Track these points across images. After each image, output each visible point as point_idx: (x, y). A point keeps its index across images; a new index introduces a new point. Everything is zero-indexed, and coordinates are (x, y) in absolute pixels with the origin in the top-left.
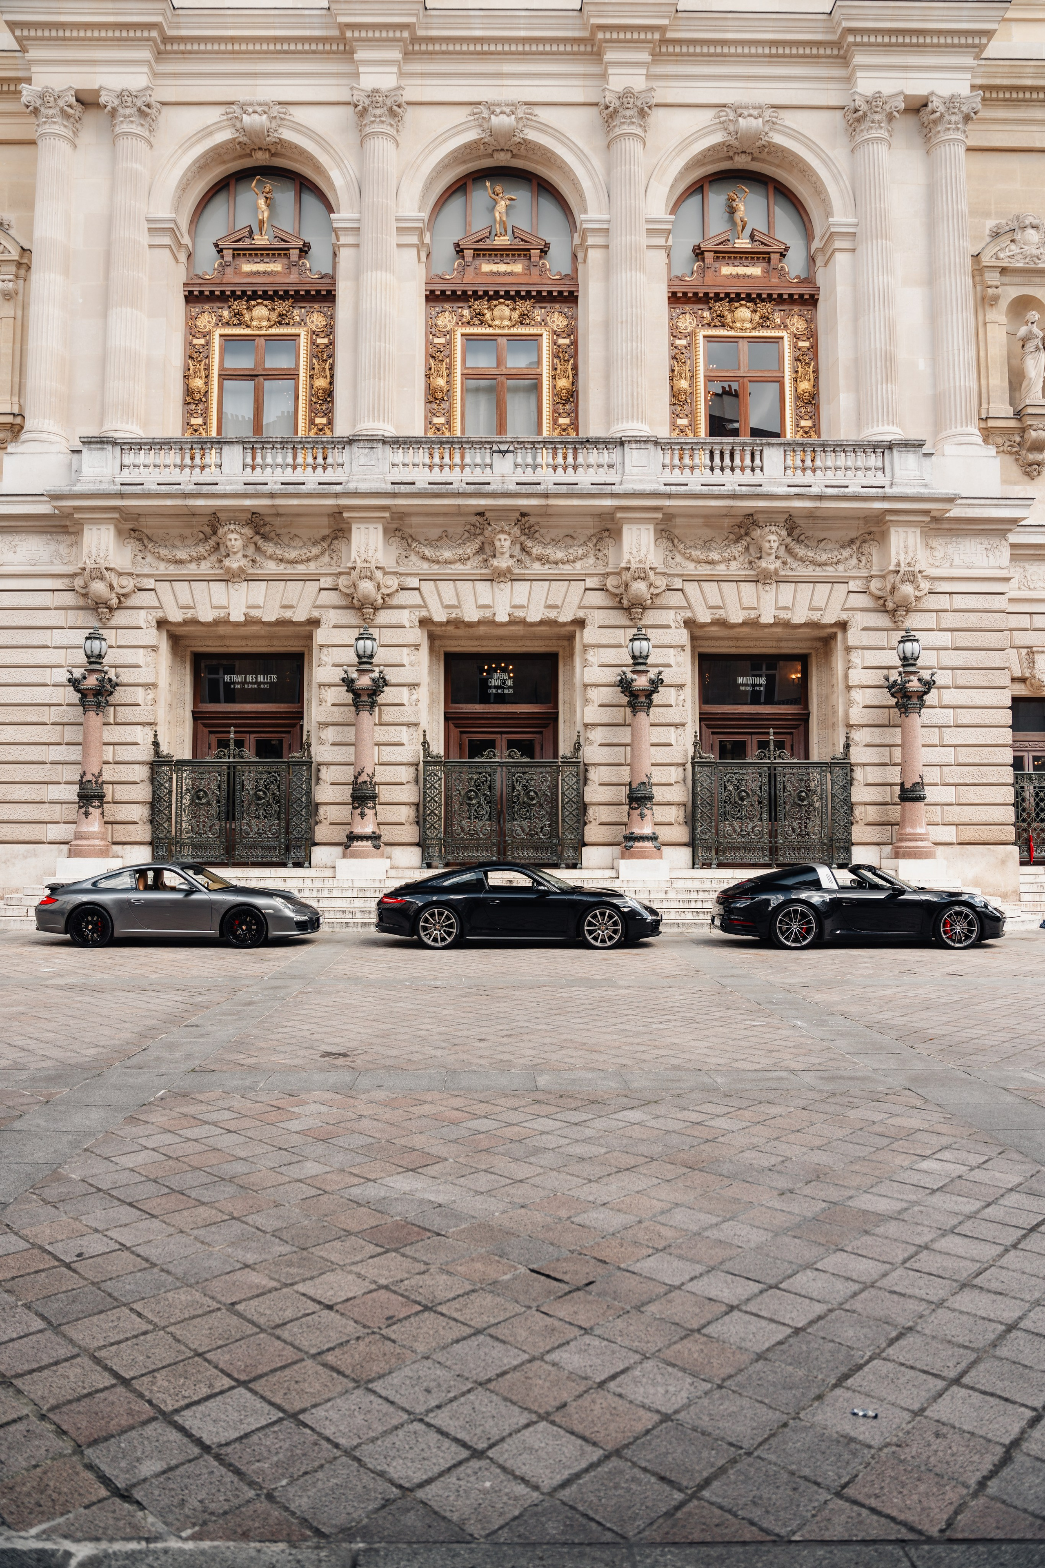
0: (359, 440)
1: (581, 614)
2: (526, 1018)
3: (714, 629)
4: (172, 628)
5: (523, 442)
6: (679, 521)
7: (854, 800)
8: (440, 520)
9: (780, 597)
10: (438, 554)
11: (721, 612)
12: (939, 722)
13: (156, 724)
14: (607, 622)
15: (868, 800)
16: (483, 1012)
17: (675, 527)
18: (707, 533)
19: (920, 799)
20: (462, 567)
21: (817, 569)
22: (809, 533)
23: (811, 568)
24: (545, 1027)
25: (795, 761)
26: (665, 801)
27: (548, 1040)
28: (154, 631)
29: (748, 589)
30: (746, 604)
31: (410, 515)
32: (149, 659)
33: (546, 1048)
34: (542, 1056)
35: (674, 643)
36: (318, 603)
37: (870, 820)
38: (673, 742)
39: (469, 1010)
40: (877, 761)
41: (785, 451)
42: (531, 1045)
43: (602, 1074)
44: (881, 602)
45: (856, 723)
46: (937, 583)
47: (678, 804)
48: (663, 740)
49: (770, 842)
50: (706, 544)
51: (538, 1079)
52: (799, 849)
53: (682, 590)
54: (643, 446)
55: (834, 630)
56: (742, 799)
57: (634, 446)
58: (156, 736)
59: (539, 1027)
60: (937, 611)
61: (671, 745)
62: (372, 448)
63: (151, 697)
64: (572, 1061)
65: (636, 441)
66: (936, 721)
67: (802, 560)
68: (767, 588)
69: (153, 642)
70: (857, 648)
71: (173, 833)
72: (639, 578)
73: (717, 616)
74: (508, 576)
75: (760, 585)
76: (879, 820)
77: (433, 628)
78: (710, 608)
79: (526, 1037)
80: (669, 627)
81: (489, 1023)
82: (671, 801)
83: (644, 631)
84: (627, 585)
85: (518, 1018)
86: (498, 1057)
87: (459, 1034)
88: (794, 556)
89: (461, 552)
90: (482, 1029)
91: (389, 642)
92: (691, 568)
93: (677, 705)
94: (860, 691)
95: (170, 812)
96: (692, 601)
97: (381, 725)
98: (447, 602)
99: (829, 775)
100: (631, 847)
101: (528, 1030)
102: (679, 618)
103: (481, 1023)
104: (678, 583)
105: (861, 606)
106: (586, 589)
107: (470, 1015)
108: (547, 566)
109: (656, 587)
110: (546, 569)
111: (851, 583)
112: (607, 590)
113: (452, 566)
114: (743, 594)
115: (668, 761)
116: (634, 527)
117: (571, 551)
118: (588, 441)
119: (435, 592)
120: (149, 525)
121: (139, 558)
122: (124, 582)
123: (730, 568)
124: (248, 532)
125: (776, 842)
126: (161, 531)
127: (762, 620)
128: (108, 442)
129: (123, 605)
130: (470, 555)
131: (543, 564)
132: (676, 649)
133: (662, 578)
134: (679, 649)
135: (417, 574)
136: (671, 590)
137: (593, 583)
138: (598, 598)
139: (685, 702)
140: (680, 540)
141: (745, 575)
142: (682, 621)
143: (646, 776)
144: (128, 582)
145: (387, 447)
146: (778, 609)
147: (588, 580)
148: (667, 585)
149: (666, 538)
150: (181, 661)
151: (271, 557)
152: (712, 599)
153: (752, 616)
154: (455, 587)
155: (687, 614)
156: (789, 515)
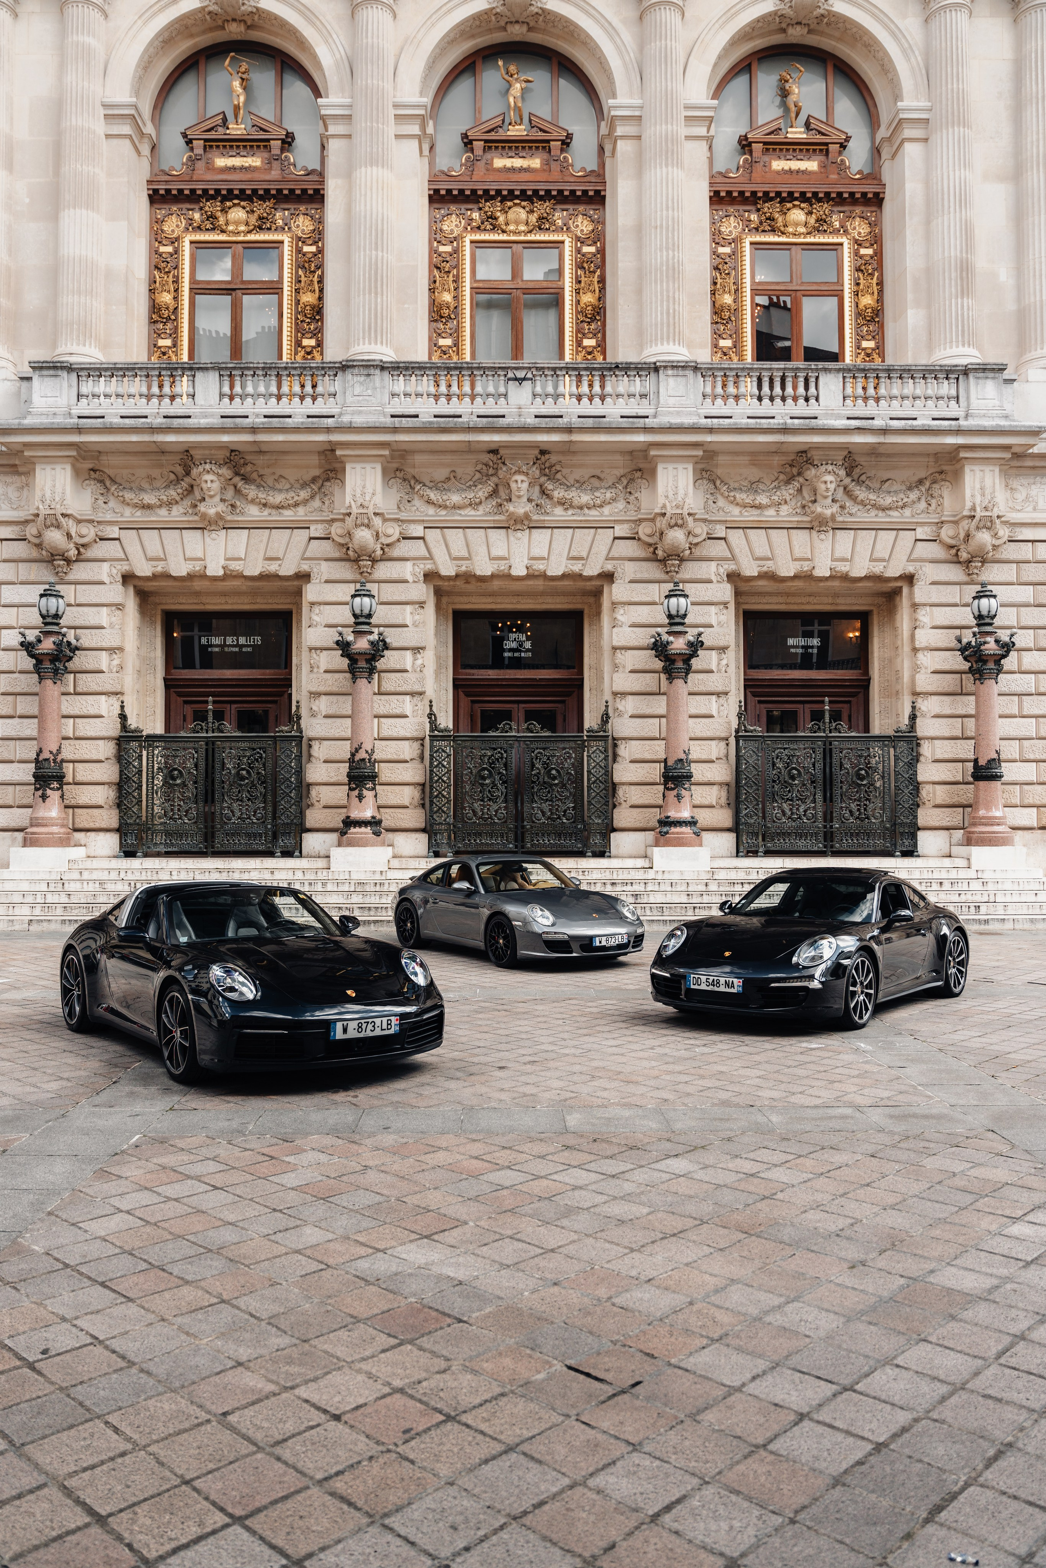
0: (354, 366)
1: (609, 567)
2: (551, 1039)
3: (761, 583)
4: (140, 583)
5: (543, 368)
6: (721, 459)
7: (920, 778)
8: (447, 459)
9: (837, 546)
10: (445, 497)
11: (770, 563)
12: (1019, 690)
13: (122, 694)
14: (639, 576)
15: (936, 779)
16: (501, 1032)
17: (717, 466)
18: (754, 473)
19: (997, 777)
20: (473, 513)
21: (881, 514)
22: (871, 473)
23: (873, 513)
24: (573, 1051)
25: (853, 734)
26: (706, 780)
27: (577, 1068)
28: (119, 587)
29: (800, 538)
30: (798, 555)
31: (413, 452)
32: (114, 619)
33: (575, 1078)
34: (571, 1088)
35: (715, 600)
36: (308, 555)
37: (939, 801)
38: (714, 713)
39: (485, 1029)
40: (947, 734)
41: (844, 378)
42: (558, 1074)
43: (640, 1112)
44: (954, 551)
45: (924, 690)
46: (1018, 529)
47: (721, 784)
48: (703, 711)
49: (825, 827)
50: (753, 487)
51: (568, 1118)
52: (857, 834)
53: (724, 539)
54: (681, 373)
55: (899, 584)
56: (793, 778)
57: (670, 372)
58: (122, 707)
59: (566, 1051)
60: (1018, 562)
61: (712, 716)
62: (369, 375)
63: (116, 662)
64: (605, 1094)
65: (673, 367)
66: (1015, 688)
67: (862, 503)
68: (822, 536)
69: (118, 599)
70: (925, 605)
71: (144, 819)
72: (677, 525)
73: (765, 569)
74: (526, 522)
75: (814, 533)
76: (949, 801)
77: (440, 583)
78: (758, 559)
79: (551, 1064)
80: (710, 581)
81: (509, 1047)
82: (712, 780)
83: (681, 586)
84: (662, 534)
85: (542, 1039)
86: (521, 1089)
87: (476, 1060)
88: (854, 499)
89: (472, 495)
90: (502, 1054)
91: (390, 599)
92: (735, 513)
93: (719, 671)
94: (929, 654)
95: (140, 795)
96: (737, 551)
97: (380, 693)
98: (455, 554)
99: (892, 750)
100: (667, 833)
101: (554, 1055)
102: (721, 570)
103: (500, 1047)
104: (720, 531)
105: (930, 556)
106: (615, 538)
107: (486, 1036)
108: (570, 512)
109: (696, 536)
110: (569, 516)
111: (919, 530)
112: (639, 539)
113: (462, 512)
114: (795, 543)
115: (709, 734)
116: (671, 466)
117: (597, 494)
118: (617, 367)
119: (442, 542)
120: (112, 465)
121: (100, 502)
122: (84, 530)
123: (781, 513)
124: (226, 472)
125: (831, 827)
126: (125, 472)
127: (818, 573)
128: (62, 368)
129: (81, 557)
130: (483, 499)
131: (566, 509)
132: (718, 607)
133: (703, 525)
134: (721, 607)
135: (421, 521)
136: (711, 539)
137: (621, 531)
138: (628, 548)
139: (728, 667)
140: (724, 482)
141: (798, 521)
142: (727, 575)
143: (684, 752)
144: (89, 531)
145: (386, 374)
146: (836, 560)
147: (617, 528)
148: (708, 533)
149: (709, 480)
150: (151, 620)
151: (253, 502)
152: (760, 549)
153: (805, 569)
154: (466, 536)
155: (731, 566)
156: (849, 453)
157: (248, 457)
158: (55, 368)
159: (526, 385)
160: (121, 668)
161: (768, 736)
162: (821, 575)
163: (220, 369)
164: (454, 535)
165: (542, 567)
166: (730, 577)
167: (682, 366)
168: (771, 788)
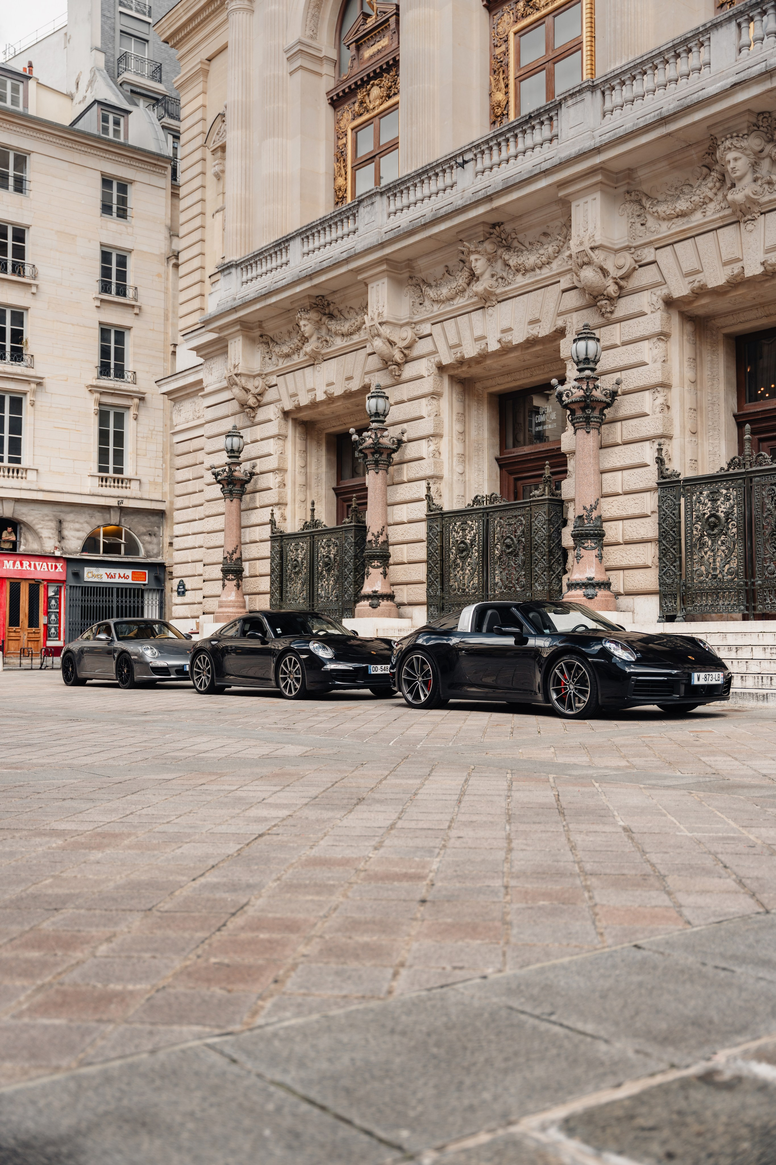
0: (363, 200)
1: (560, 323)
3: (704, 301)
5: (479, 145)
6: (642, 174)
8: (438, 256)
9: (768, 234)
10: (439, 293)
11: (700, 277)
17: (641, 183)
18: (677, 176)
20: (461, 300)
29: (728, 234)
30: (728, 256)
31: (416, 259)
35: (647, 333)
36: (367, 369)
38: (649, 461)
48: (637, 461)
49: (746, 584)
50: (677, 191)
53: (654, 262)
54: (579, 98)
57: (570, 102)
61: (644, 466)
62: (373, 203)
65: (572, 95)
68: (750, 227)
72: (585, 264)
73: (696, 284)
74: (494, 298)
77: (452, 372)
78: (687, 275)
80: (643, 314)
89: (454, 285)
91: (412, 396)
92: (665, 229)
93: (654, 412)
96: (666, 272)
98: (451, 343)
102: (655, 298)
104: (648, 254)
106: (564, 291)
108: (528, 275)
110: (528, 279)
113: (455, 302)
114: (723, 244)
115: (642, 486)
116: (581, 202)
117: (541, 252)
118: (530, 117)
119: (442, 334)
120: (270, 327)
121: (267, 359)
122: (257, 383)
123: (708, 213)
124: (313, 315)
125: (753, 584)
126: (277, 331)
127: (748, 273)
128: (232, 266)
129: (262, 403)
130: (465, 285)
131: (523, 274)
132: (652, 341)
133: (626, 254)
134: (655, 339)
135: (428, 319)
136: (640, 266)
137: (565, 282)
138: (572, 299)
139: (668, 407)
140: (648, 197)
141: (721, 218)
142: (661, 302)
143: (585, 508)
144: (259, 382)
145: (385, 198)
146: (767, 251)
147: (562, 280)
148: (636, 261)
149: (631, 201)
150: (319, 444)
151: (336, 334)
152: (689, 263)
153: (736, 272)
154: (456, 323)
155: (662, 291)
156: (759, 114)
157: (329, 299)
158: (228, 268)
159: (469, 166)
160: (283, 485)
161: (686, 480)
162: (751, 275)
163: (300, 234)
164: (449, 325)
165: (510, 338)
166: (669, 303)
167: (579, 91)
168: (691, 540)
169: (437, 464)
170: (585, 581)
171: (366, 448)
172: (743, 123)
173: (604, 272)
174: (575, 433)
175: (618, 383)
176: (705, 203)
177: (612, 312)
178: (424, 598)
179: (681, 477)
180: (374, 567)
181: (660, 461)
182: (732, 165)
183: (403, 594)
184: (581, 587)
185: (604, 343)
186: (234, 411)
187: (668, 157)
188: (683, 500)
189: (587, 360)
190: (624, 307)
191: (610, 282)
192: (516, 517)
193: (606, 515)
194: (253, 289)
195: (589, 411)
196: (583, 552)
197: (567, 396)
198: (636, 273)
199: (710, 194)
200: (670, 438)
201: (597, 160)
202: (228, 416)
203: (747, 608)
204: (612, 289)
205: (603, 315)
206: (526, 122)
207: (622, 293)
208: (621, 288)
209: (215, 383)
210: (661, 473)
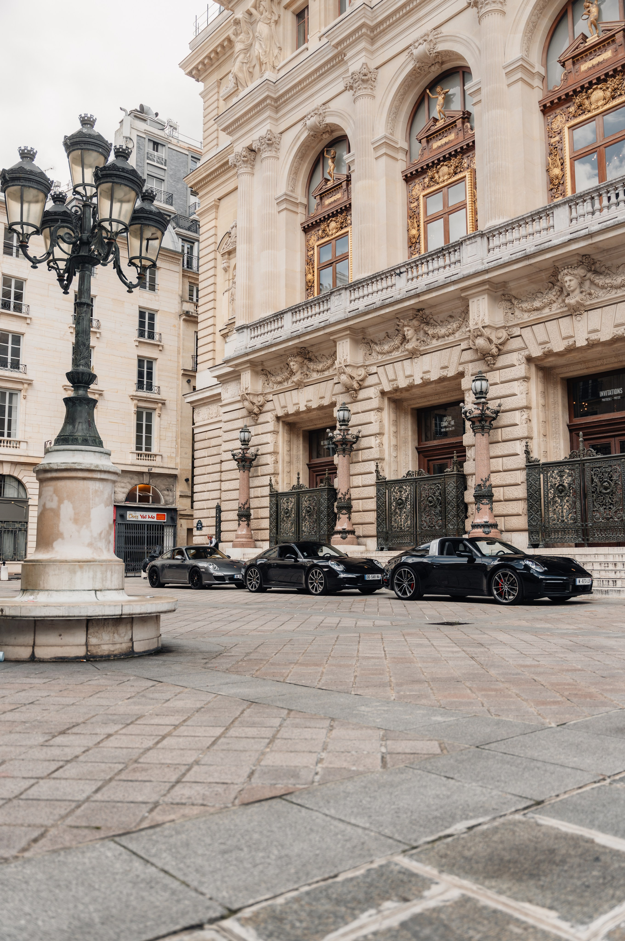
0: (334, 292)
1: (461, 369)
3: (549, 360)
4: (284, 420)
5: (410, 263)
6: (512, 285)
8: (382, 327)
9: (590, 322)
10: (382, 348)
11: (548, 345)
14: (476, 371)
17: (511, 290)
18: (533, 287)
20: (397, 353)
21: (619, 291)
22: (609, 264)
23: (614, 291)
25: (600, 457)
26: (514, 497)
29: (565, 322)
30: (565, 334)
31: (367, 327)
35: (516, 377)
36: (334, 393)
41: (570, 207)
47: (525, 499)
48: (512, 452)
49: (582, 525)
50: (534, 295)
52: (605, 530)
53: (519, 336)
54: (473, 241)
57: (468, 242)
61: (517, 455)
62: (339, 294)
65: (469, 239)
67: (603, 287)
68: (578, 318)
72: (478, 336)
73: (546, 349)
74: (418, 353)
75: (573, 317)
77: (390, 396)
78: (541, 344)
80: (514, 366)
82: (519, 496)
84: (474, 343)
88: (597, 285)
89: (392, 344)
92: (526, 317)
93: (522, 423)
96: (527, 342)
98: (390, 378)
102: (521, 357)
104: (516, 331)
106: (463, 350)
108: (440, 340)
109: (500, 339)
110: (440, 342)
112: (472, 349)
113: (393, 354)
114: (562, 327)
115: (516, 466)
116: (475, 300)
117: (449, 327)
118: (443, 249)
119: (384, 373)
120: (268, 365)
121: (266, 384)
122: (259, 399)
123: (553, 309)
124: (299, 359)
125: (586, 525)
126: (273, 368)
127: (578, 345)
128: (244, 328)
129: (262, 411)
130: (399, 345)
131: (437, 340)
132: (519, 381)
133: (503, 331)
134: (521, 381)
135: (375, 364)
136: (511, 338)
137: (464, 345)
138: (468, 355)
139: (530, 420)
140: (516, 298)
141: (561, 312)
142: (524, 359)
143: (482, 480)
144: (261, 399)
145: (348, 291)
146: (590, 333)
147: (462, 344)
148: (509, 335)
149: (505, 300)
150: (298, 436)
151: (313, 371)
152: (542, 338)
153: (570, 343)
154: (394, 367)
155: (526, 353)
156: (583, 256)
157: (309, 349)
158: (241, 328)
159: (404, 275)
160: (276, 462)
161: (543, 464)
162: (580, 345)
163: (291, 310)
164: (389, 368)
165: (428, 377)
166: (529, 360)
167: (474, 237)
168: (548, 499)
169: (382, 451)
170: (483, 523)
171: (338, 441)
172: (574, 260)
173: (490, 341)
174: (475, 435)
175: (500, 406)
176: (551, 303)
177: (494, 364)
178: (374, 533)
179: (541, 462)
180: (343, 514)
181: (527, 452)
182: (568, 283)
183: (360, 531)
184: (481, 527)
185: (490, 382)
186: (243, 416)
187: (528, 276)
188: (542, 475)
189: (481, 392)
190: (502, 361)
191: (493, 346)
192: (435, 484)
193: (494, 484)
194: (258, 343)
195: (483, 423)
196: (481, 506)
197: (470, 413)
198: (508, 341)
199: (554, 299)
200: (531, 438)
201: (486, 277)
202: (239, 419)
203: (583, 540)
204: (495, 351)
205: (488, 365)
206: (440, 252)
207: (500, 352)
208: (499, 350)
209: (230, 398)
210: (528, 460)
